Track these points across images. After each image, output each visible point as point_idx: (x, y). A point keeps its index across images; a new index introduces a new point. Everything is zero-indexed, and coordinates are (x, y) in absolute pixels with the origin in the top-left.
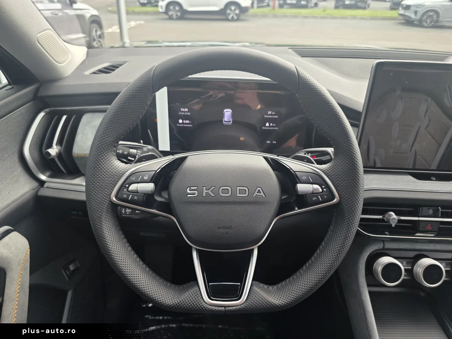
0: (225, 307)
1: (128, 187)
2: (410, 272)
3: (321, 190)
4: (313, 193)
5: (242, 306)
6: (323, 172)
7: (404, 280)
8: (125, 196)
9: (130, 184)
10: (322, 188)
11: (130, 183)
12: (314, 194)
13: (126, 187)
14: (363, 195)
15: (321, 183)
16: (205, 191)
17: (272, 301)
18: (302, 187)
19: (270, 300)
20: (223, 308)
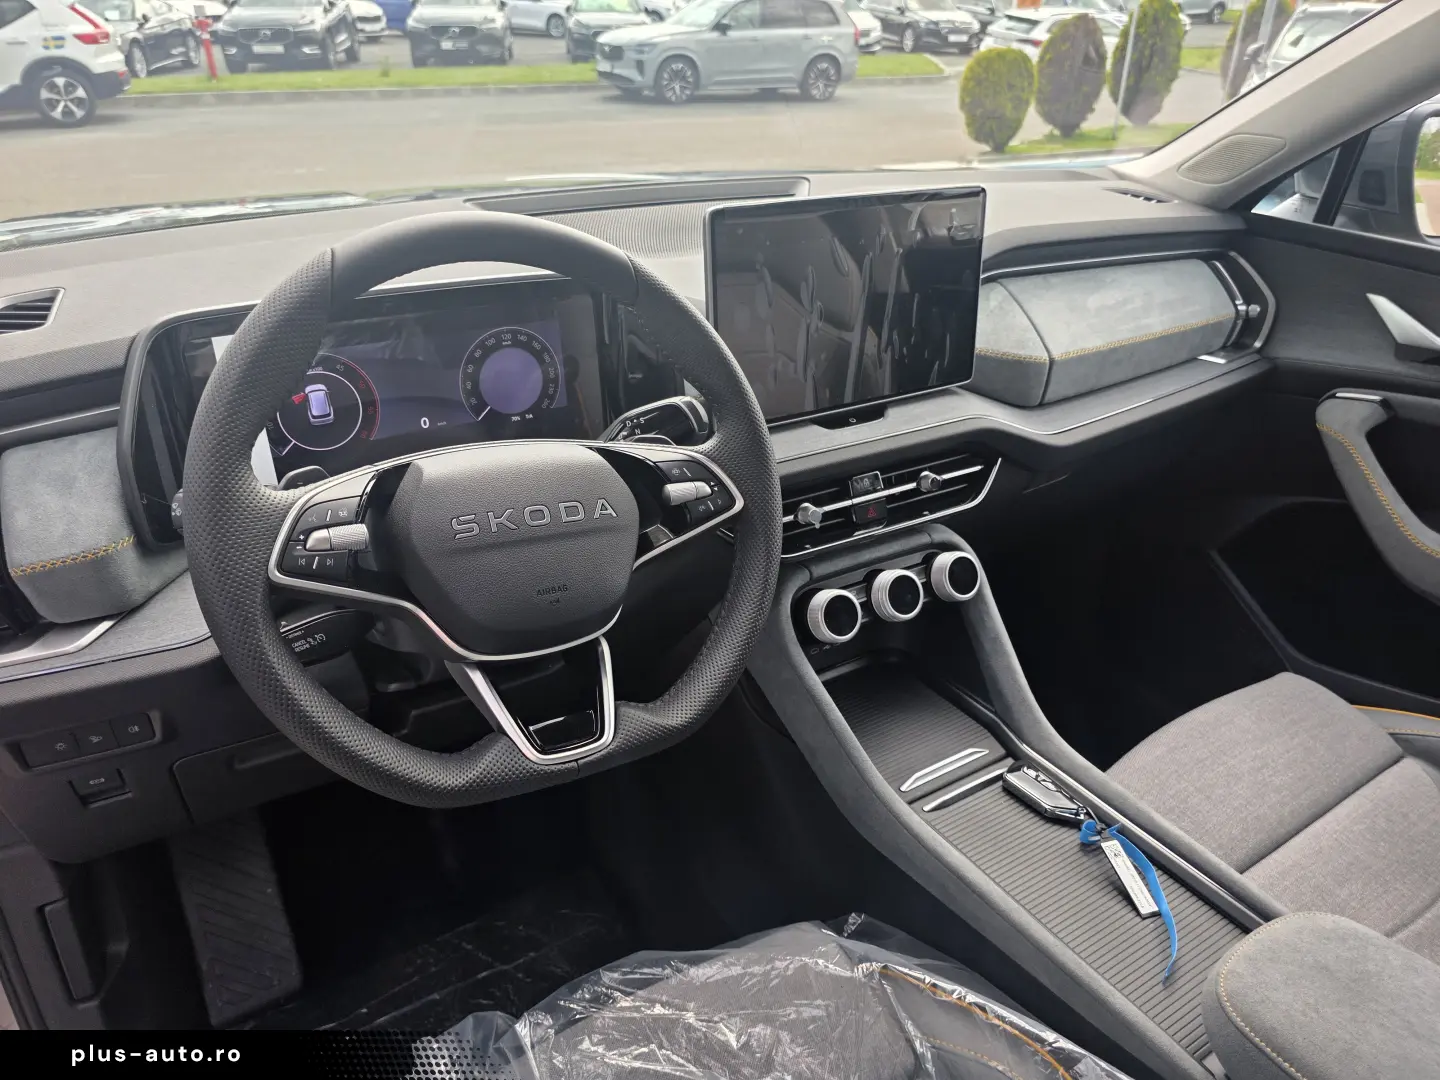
0: (576, 760)
1: (305, 541)
2: (867, 606)
3: (709, 490)
4: (697, 499)
5: (611, 747)
6: (705, 455)
7: (862, 624)
8: (303, 562)
9: (308, 533)
10: (711, 487)
11: (307, 530)
12: (700, 499)
13: (300, 540)
14: (779, 471)
15: (708, 476)
16: (493, 522)
17: (670, 723)
18: (676, 490)
19: (665, 722)
20: (574, 764)
